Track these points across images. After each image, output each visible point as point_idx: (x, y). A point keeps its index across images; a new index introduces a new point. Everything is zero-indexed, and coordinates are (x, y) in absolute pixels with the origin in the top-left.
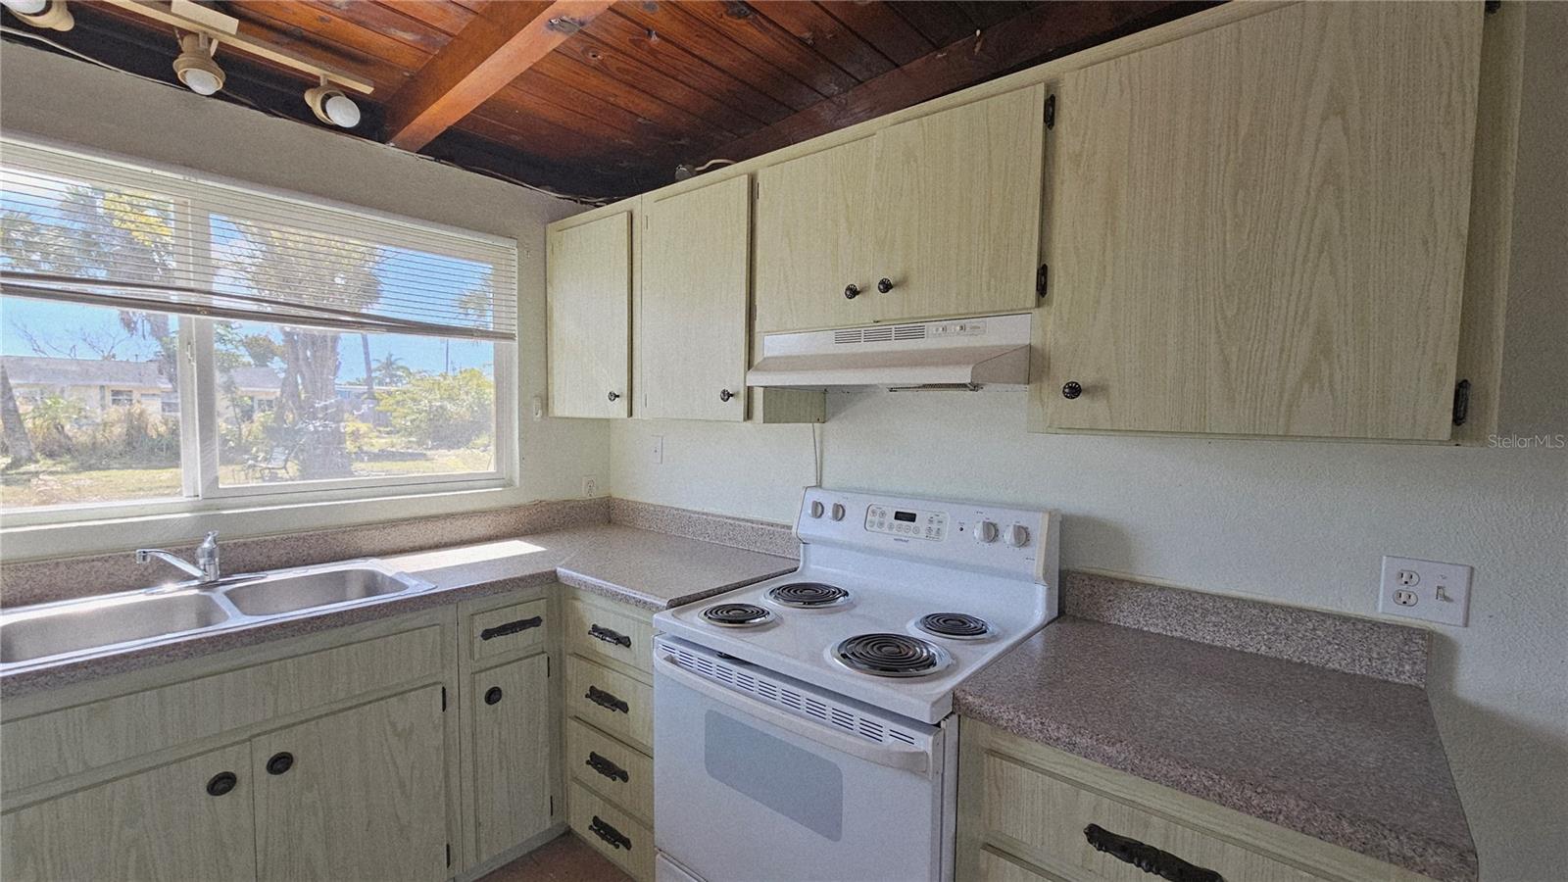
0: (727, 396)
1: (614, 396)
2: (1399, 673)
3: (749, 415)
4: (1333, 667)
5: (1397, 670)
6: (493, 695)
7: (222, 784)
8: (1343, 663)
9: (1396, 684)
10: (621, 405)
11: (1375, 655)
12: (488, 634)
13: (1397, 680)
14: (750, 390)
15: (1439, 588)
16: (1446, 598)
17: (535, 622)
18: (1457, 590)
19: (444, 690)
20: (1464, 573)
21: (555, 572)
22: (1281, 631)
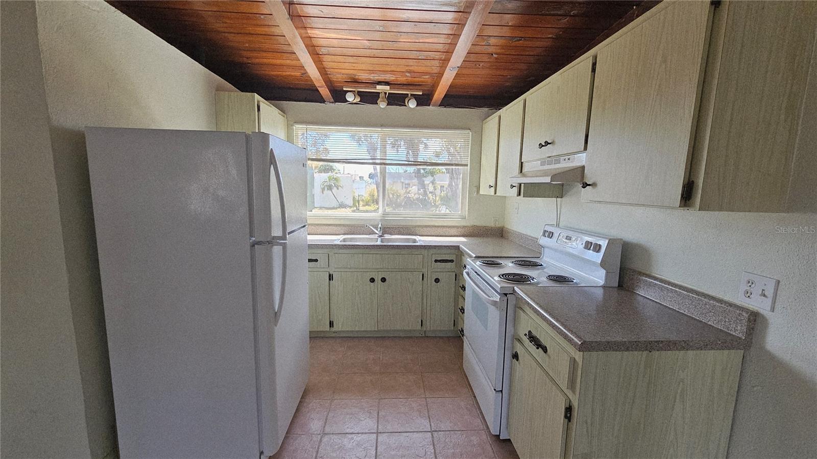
0: (512, 186)
1: (491, 187)
2: (735, 330)
3: (519, 194)
4: (710, 324)
5: (735, 328)
6: (437, 280)
7: (372, 280)
8: (715, 322)
9: (733, 335)
10: (493, 189)
11: (727, 320)
12: (436, 261)
13: (734, 334)
14: (520, 185)
15: (763, 290)
16: (764, 295)
17: (452, 261)
18: (770, 292)
19: (423, 275)
20: (773, 283)
21: (459, 246)
22: (694, 303)
